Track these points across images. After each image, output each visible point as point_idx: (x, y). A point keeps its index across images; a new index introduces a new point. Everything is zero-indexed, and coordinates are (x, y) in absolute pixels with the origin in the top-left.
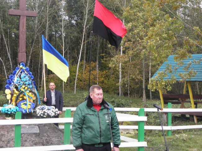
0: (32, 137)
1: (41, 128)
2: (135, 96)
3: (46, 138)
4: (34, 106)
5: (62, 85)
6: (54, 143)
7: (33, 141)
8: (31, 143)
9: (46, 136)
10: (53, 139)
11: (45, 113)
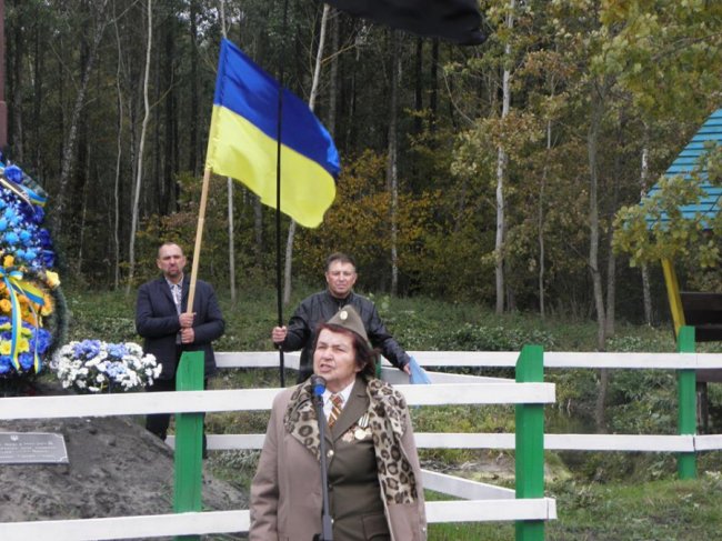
0: (34, 483)
1: (75, 442)
2: (574, 310)
3: (98, 485)
4: (47, 344)
5: (228, 264)
6: (133, 510)
7: (37, 500)
8: (30, 510)
9: (97, 477)
10: (133, 489)
11: (98, 372)
